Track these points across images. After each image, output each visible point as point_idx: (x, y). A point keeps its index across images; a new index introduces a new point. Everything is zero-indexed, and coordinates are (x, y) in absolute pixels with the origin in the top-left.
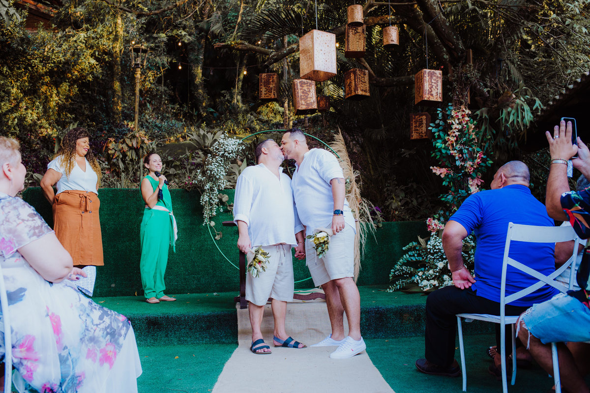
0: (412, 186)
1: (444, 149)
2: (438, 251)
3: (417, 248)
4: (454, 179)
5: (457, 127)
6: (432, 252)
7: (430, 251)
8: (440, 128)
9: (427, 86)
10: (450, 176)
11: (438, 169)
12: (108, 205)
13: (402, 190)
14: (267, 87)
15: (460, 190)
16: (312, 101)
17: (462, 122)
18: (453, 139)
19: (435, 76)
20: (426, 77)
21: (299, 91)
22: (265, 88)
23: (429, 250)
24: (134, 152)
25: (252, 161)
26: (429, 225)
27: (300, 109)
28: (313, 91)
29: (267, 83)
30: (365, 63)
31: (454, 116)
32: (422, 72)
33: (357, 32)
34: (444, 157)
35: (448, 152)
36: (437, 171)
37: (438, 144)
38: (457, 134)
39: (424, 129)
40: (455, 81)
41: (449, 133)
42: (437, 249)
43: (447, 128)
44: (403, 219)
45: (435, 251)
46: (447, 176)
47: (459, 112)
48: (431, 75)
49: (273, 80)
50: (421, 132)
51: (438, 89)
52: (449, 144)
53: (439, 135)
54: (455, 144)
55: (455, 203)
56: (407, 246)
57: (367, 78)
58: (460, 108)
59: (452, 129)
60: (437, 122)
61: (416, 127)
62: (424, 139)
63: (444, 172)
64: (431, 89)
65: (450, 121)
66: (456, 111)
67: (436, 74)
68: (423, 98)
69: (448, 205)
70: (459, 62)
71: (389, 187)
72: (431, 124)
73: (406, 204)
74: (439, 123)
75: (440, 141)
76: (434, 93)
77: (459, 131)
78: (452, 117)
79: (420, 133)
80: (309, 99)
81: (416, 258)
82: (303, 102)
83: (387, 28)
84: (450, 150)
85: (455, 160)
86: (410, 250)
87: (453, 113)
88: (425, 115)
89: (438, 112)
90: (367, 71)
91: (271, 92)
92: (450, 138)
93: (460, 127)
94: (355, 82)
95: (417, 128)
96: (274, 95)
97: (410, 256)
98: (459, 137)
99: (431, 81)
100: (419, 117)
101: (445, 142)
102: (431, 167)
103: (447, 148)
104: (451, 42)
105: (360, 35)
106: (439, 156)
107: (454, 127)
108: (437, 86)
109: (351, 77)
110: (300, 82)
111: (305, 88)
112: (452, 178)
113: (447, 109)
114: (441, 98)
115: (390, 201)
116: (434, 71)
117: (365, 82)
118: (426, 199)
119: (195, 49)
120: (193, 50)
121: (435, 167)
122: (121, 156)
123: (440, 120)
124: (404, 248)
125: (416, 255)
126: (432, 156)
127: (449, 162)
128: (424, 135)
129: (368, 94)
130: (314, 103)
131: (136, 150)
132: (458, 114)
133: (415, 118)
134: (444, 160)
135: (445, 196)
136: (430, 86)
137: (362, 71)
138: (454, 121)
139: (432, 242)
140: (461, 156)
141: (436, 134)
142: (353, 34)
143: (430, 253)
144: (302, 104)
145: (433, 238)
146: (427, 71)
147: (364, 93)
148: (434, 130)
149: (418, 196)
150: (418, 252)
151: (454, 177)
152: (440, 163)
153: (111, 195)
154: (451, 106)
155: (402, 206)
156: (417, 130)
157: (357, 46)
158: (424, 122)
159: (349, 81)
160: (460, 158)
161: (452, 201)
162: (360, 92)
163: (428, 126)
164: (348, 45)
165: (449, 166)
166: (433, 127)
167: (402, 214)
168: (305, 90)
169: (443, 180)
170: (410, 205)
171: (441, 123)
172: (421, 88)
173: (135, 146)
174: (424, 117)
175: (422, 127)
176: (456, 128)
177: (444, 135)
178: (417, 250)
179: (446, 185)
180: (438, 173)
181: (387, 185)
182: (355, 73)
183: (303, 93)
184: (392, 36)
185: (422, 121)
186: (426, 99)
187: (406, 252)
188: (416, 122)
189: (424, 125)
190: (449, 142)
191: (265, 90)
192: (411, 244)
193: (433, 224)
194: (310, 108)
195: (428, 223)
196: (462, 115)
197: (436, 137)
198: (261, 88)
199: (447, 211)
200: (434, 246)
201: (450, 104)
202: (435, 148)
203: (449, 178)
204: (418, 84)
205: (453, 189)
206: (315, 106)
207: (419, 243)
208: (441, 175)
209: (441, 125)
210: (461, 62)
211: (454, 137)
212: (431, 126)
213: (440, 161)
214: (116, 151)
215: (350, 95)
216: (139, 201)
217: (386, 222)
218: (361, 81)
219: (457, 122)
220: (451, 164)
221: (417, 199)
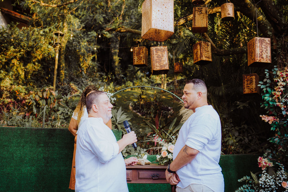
0: (244, 127)
1: (271, 101)
2: (268, 186)
3: (250, 182)
4: (280, 125)
5: (283, 84)
6: (263, 187)
7: (262, 186)
8: (268, 85)
9: (258, 51)
10: (277, 123)
11: (266, 117)
12: (17, 139)
13: (237, 130)
14: (139, 56)
15: (285, 135)
16: (165, 63)
17: (285, 80)
18: (279, 94)
19: (265, 42)
20: (257, 43)
21: (155, 56)
22: (137, 57)
23: (260, 185)
24: (44, 101)
25: (138, 107)
26: (260, 163)
27: (155, 69)
28: (166, 56)
29: (139, 54)
30: (208, 39)
31: (280, 75)
32: (253, 40)
33: (202, 13)
34: (271, 108)
35: (275, 104)
36: (266, 119)
37: (266, 98)
38: (282, 89)
39: (254, 86)
40: (279, 48)
41: (275, 89)
42: (268, 185)
43: (273, 85)
44: (238, 153)
45: (266, 186)
46: (274, 123)
47: (283, 72)
48: (261, 42)
49: (143, 52)
50: (252, 88)
51: (267, 53)
52: (276, 98)
53: (266, 90)
54: (280, 98)
55: (281, 145)
56: (242, 179)
57: (209, 48)
58: (284, 69)
59: (277, 85)
60: (265, 80)
61: (247, 84)
62: (254, 93)
63: (271, 120)
64: (261, 53)
65: (276, 80)
66: (281, 72)
67: (265, 40)
68: (255, 60)
69: (275, 146)
70: (282, 34)
71: (227, 128)
72: (260, 82)
73: (241, 140)
74: (267, 81)
75: (267, 95)
76: (264, 56)
77: (284, 87)
78: (278, 76)
79: (250, 89)
80: (162, 62)
81: (250, 190)
82: (158, 64)
83: (224, 4)
84: (276, 102)
85: (281, 111)
86: (244, 183)
87: (279, 73)
88: (254, 75)
89: (266, 72)
90: (209, 43)
91: (141, 60)
92: (276, 93)
93: (284, 84)
94: (201, 51)
95: (249, 85)
96: (143, 62)
97: (244, 188)
98: (284, 92)
99: (262, 46)
100: (250, 77)
101: (272, 96)
102: (261, 116)
103: (274, 100)
104: (276, 18)
105: (204, 15)
106: (267, 107)
107: (279, 84)
108: (267, 50)
109: (197, 47)
110: (155, 49)
111: (159, 53)
112: (278, 124)
113: (273, 70)
114: (270, 60)
115: (227, 138)
116: (264, 38)
117: (208, 51)
118: (254, 137)
119: (114, 42)
120: (113, 42)
121: (264, 116)
122: (35, 104)
123: (268, 79)
124: (239, 181)
125: (249, 188)
126: (261, 106)
127: (276, 111)
128: (254, 90)
129: (210, 60)
130: (166, 64)
131: (46, 99)
132: (282, 74)
133: (246, 78)
134: (271, 110)
135: (273, 139)
136: (260, 51)
137: (206, 43)
138: (280, 79)
139: (263, 178)
140: (285, 107)
141: (264, 90)
142: (198, 14)
143: (261, 188)
144: (157, 66)
145: (264, 175)
146: (258, 38)
147: (207, 59)
148: (262, 87)
149: (249, 135)
150: (251, 185)
151: (280, 124)
152: (267, 112)
153: (19, 132)
154: (276, 68)
155: (237, 142)
156: (249, 87)
157: (202, 23)
158: (254, 80)
159: (196, 51)
160: (285, 108)
161: (279, 143)
162: (204, 59)
163: (257, 83)
164: (195, 23)
165: (276, 114)
166: (262, 85)
167: (237, 148)
168: (159, 55)
169: (270, 126)
170: (243, 142)
171: (268, 81)
172: (253, 52)
173: (45, 96)
174: (254, 77)
175: (252, 84)
176: (281, 85)
177: (271, 90)
178: (250, 184)
179: (274, 130)
180: (266, 120)
181: (226, 126)
182: (200, 44)
183: (158, 57)
184: (228, 10)
185: (252, 80)
186: (257, 61)
187: (241, 184)
188: (247, 81)
189: (254, 83)
190: (276, 96)
191: (137, 58)
192: (245, 178)
193: (263, 162)
194: (163, 69)
195: (259, 161)
196: (286, 75)
197: (265, 92)
198: (134, 57)
199: (274, 150)
200: (265, 182)
201: (275, 66)
202: (264, 100)
203: (276, 125)
204: (251, 49)
205: (279, 133)
206: (167, 68)
207: (251, 178)
208: (269, 122)
209: (268, 83)
210: (284, 34)
211: (279, 92)
212: (260, 84)
213: (267, 111)
214: (32, 100)
215: (197, 61)
216: (39, 137)
217: (225, 155)
218: (205, 50)
219: (282, 80)
220: (278, 114)
221: (248, 137)
